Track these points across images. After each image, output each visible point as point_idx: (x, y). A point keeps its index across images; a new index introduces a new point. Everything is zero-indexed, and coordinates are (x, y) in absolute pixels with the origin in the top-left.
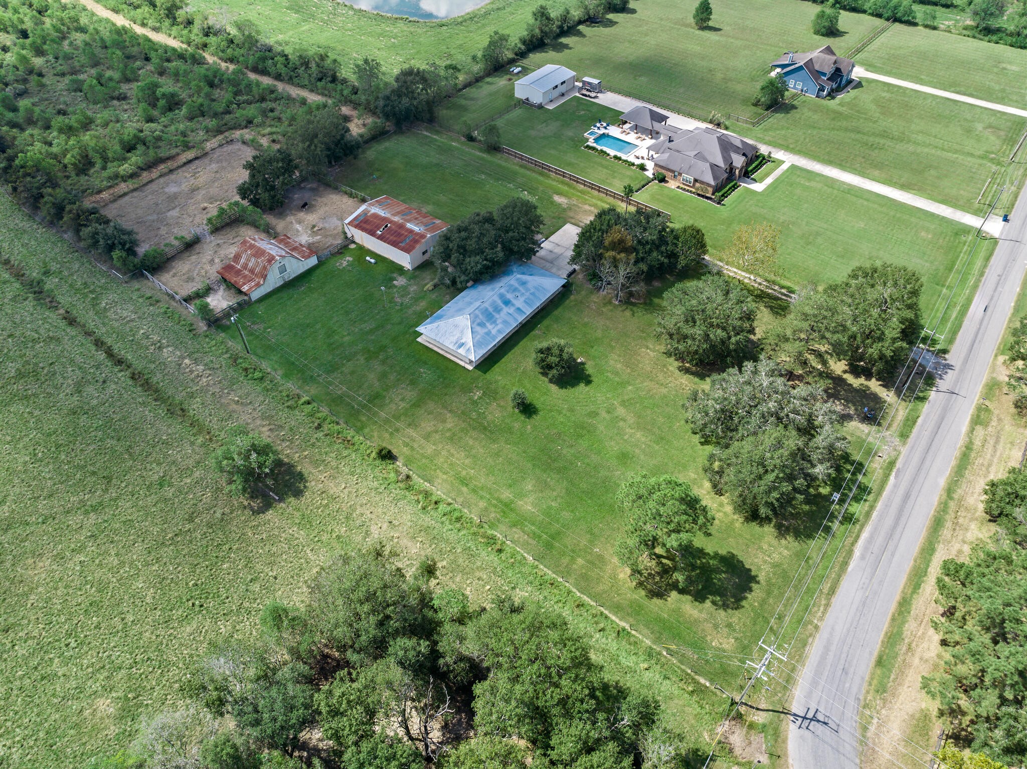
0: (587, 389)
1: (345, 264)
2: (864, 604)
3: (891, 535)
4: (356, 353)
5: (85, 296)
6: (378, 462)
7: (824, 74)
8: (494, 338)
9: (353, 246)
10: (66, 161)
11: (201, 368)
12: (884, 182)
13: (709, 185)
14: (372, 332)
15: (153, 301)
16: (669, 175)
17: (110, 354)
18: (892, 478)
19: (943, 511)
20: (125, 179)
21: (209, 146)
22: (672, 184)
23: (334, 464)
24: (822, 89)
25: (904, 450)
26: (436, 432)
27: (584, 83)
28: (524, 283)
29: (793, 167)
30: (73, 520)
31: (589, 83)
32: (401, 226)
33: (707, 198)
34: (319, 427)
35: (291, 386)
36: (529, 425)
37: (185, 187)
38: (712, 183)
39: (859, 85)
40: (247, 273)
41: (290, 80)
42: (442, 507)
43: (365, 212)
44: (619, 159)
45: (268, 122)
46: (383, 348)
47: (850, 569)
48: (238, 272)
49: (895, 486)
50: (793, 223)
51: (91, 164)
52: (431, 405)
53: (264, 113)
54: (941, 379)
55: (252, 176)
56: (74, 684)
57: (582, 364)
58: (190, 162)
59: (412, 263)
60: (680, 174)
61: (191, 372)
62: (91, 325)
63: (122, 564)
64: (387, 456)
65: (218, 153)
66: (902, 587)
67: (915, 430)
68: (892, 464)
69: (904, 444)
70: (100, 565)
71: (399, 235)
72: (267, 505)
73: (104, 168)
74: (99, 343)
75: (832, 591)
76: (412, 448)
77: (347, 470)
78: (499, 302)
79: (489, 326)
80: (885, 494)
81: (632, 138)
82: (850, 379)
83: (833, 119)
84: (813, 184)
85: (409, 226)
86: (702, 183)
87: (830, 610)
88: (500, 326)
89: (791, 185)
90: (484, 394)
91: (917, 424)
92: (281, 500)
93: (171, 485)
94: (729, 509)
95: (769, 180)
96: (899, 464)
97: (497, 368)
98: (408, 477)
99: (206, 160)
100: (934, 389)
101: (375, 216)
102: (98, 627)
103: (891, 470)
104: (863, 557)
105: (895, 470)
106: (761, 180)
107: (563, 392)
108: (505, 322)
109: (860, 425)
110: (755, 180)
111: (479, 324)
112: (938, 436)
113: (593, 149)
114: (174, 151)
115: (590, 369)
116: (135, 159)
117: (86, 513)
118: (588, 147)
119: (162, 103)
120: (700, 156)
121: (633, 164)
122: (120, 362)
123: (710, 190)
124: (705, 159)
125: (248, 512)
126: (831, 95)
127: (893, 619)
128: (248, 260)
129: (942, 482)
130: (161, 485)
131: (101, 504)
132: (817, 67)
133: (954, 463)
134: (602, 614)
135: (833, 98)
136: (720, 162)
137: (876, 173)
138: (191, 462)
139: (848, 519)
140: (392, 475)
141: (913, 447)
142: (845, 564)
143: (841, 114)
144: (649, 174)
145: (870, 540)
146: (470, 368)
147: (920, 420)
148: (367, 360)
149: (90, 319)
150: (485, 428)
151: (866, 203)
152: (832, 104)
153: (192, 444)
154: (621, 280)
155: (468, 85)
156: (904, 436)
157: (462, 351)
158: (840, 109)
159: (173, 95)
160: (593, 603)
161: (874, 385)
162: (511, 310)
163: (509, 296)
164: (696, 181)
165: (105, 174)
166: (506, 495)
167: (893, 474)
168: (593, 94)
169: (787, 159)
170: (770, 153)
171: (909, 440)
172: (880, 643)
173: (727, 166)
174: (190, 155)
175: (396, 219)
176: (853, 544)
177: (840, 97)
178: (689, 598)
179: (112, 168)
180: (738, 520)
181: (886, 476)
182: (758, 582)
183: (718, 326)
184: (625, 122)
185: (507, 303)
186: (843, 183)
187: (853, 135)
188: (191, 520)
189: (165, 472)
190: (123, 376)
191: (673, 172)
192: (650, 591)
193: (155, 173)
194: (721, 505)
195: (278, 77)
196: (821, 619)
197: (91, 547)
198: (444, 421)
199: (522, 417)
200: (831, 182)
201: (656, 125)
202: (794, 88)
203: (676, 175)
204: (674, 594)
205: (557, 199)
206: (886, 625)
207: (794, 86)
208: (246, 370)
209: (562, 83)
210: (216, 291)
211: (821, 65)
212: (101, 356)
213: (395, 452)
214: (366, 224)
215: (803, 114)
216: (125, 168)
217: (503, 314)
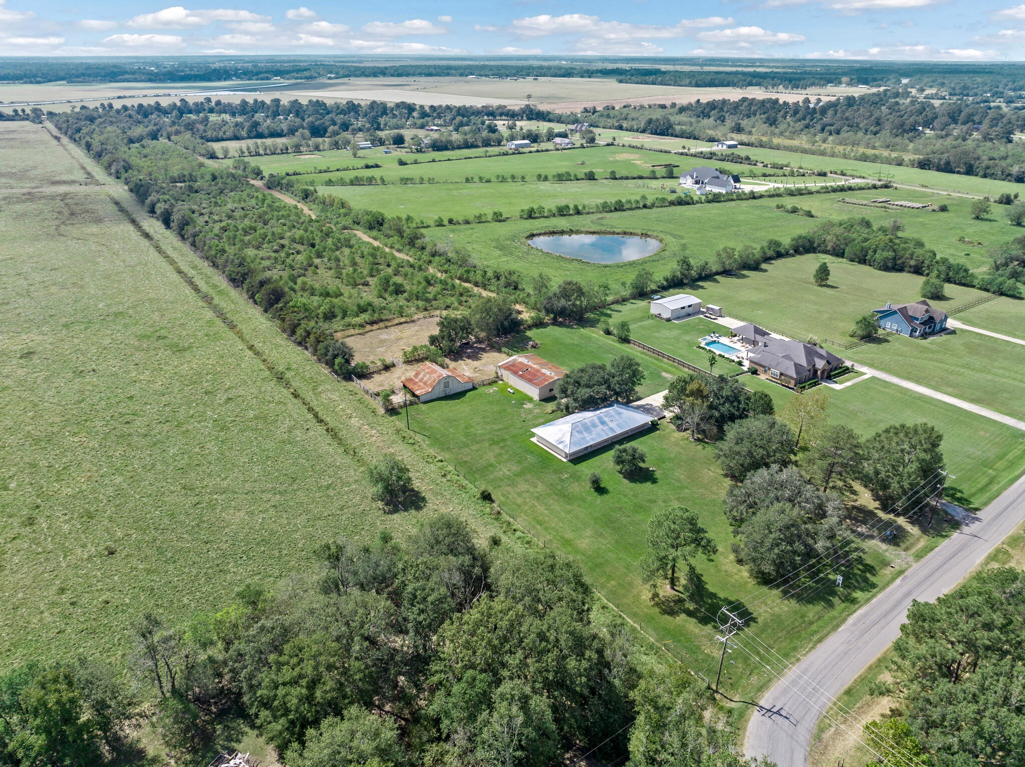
0: (652, 486)
1: (491, 391)
2: (846, 653)
3: (885, 616)
4: (483, 441)
5: (310, 384)
6: (479, 501)
7: (917, 319)
8: (587, 442)
9: (501, 382)
10: (319, 311)
11: (374, 432)
12: (955, 396)
13: (792, 378)
14: (499, 430)
15: (352, 393)
16: (760, 369)
17: (316, 416)
18: (898, 581)
20: (354, 327)
21: (415, 317)
22: (762, 377)
23: (448, 497)
24: (914, 330)
25: (916, 565)
26: (528, 492)
27: (708, 309)
28: (619, 414)
29: (873, 378)
30: (265, 497)
31: (712, 309)
32: (538, 371)
33: (790, 388)
34: (445, 476)
35: (432, 452)
36: (599, 499)
37: (393, 337)
38: (795, 376)
39: (953, 332)
40: (421, 384)
41: (484, 287)
42: (518, 534)
43: (514, 360)
44: (723, 357)
45: (461, 308)
46: (504, 440)
47: (840, 629)
48: (415, 383)
50: (861, 412)
51: (334, 316)
52: (528, 476)
53: (460, 303)
54: (967, 526)
55: (441, 331)
56: (239, 578)
57: (653, 471)
58: (401, 323)
59: (540, 395)
60: (769, 369)
61: (366, 433)
62: (308, 399)
63: (289, 524)
64: (486, 497)
65: (421, 321)
66: (885, 649)
67: (930, 555)
68: (901, 572)
69: (917, 561)
70: (275, 522)
71: (535, 375)
72: (395, 511)
73: (343, 318)
74: (310, 409)
75: (820, 640)
76: (507, 498)
77: (456, 501)
78: (597, 421)
79: (585, 434)
80: (888, 590)
81: (738, 346)
82: (881, 514)
83: (921, 352)
84: (888, 390)
85: (543, 371)
86: (786, 376)
87: (813, 651)
88: (593, 436)
89: (868, 389)
90: (571, 476)
91: (934, 551)
92: (406, 510)
93: (334, 489)
94: (746, 574)
95: (848, 384)
96: (908, 573)
97: (584, 464)
98: (499, 513)
99: (412, 324)
100: (958, 531)
101: (521, 363)
102: (263, 552)
103: (899, 576)
104: (854, 624)
105: (902, 576)
106: (841, 383)
107: (633, 485)
108: (598, 435)
109: (880, 544)
110: (836, 382)
111: (578, 432)
112: (952, 561)
113: (703, 348)
114: (391, 317)
115: (657, 475)
116: (365, 317)
117: (275, 494)
118: (700, 347)
119: (392, 288)
120: (787, 357)
121: (733, 361)
122: (321, 421)
123: (793, 382)
124: (791, 360)
125: (381, 512)
126: (924, 336)
127: (870, 668)
128: (424, 376)
130: (328, 488)
131: (285, 491)
132: (910, 313)
134: (620, 616)
135: (925, 338)
136: (803, 362)
137: (950, 390)
138: (351, 480)
139: (850, 600)
140: (488, 510)
141: (924, 565)
142: (838, 626)
143: (929, 349)
144: (745, 369)
146: (565, 460)
147: (936, 549)
148: (490, 445)
149: (309, 396)
150: (565, 496)
151: (933, 407)
152: (924, 342)
153: (355, 470)
154: (696, 420)
155: (616, 302)
156: (919, 557)
157: (561, 446)
158: (930, 346)
159: (401, 285)
160: (615, 609)
161: (901, 521)
162: (605, 428)
163: (606, 419)
164: (781, 374)
165: (342, 323)
166: (569, 535)
167: (900, 578)
168: (713, 317)
169: (868, 372)
170: (853, 366)
171: (923, 560)
172: (853, 680)
173: (810, 367)
174: (403, 320)
175: (535, 366)
176: (848, 615)
177: (931, 339)
178: (694, 620)
179: (347, 320)
180: (752, 582)
181: (893, 579)
182: (757, 622)
183: (761, 447)
184: (735, 336)
185: (603, 423)
186: (917, 393)
187: (936, 364)
188: (342, 509)
189: (332, 482)
190: (321, 429)
191: (764, 367)
192: (664, 610)
193: (375, 327)
194: (740, 571)
195: (476, 284)
196: (804, 655)
197: (272, 512)
198: (536, 487)
199: (596, 494)
200: (905, 391)
201: (758, 337)
202: (891, 328)
203: (766, 369)
204: (683, 616)
205: (664, 374)
206: (863, 670)
207: (889, 326)
208: (404, 437)
209: (690, 306)
210: (397, 394)
211: (914, 312)
212: (310, 416)
213: (493, 497)
214: (513, 368)
215: (894, 345)
216: (358, 320)
217: (597, 429)
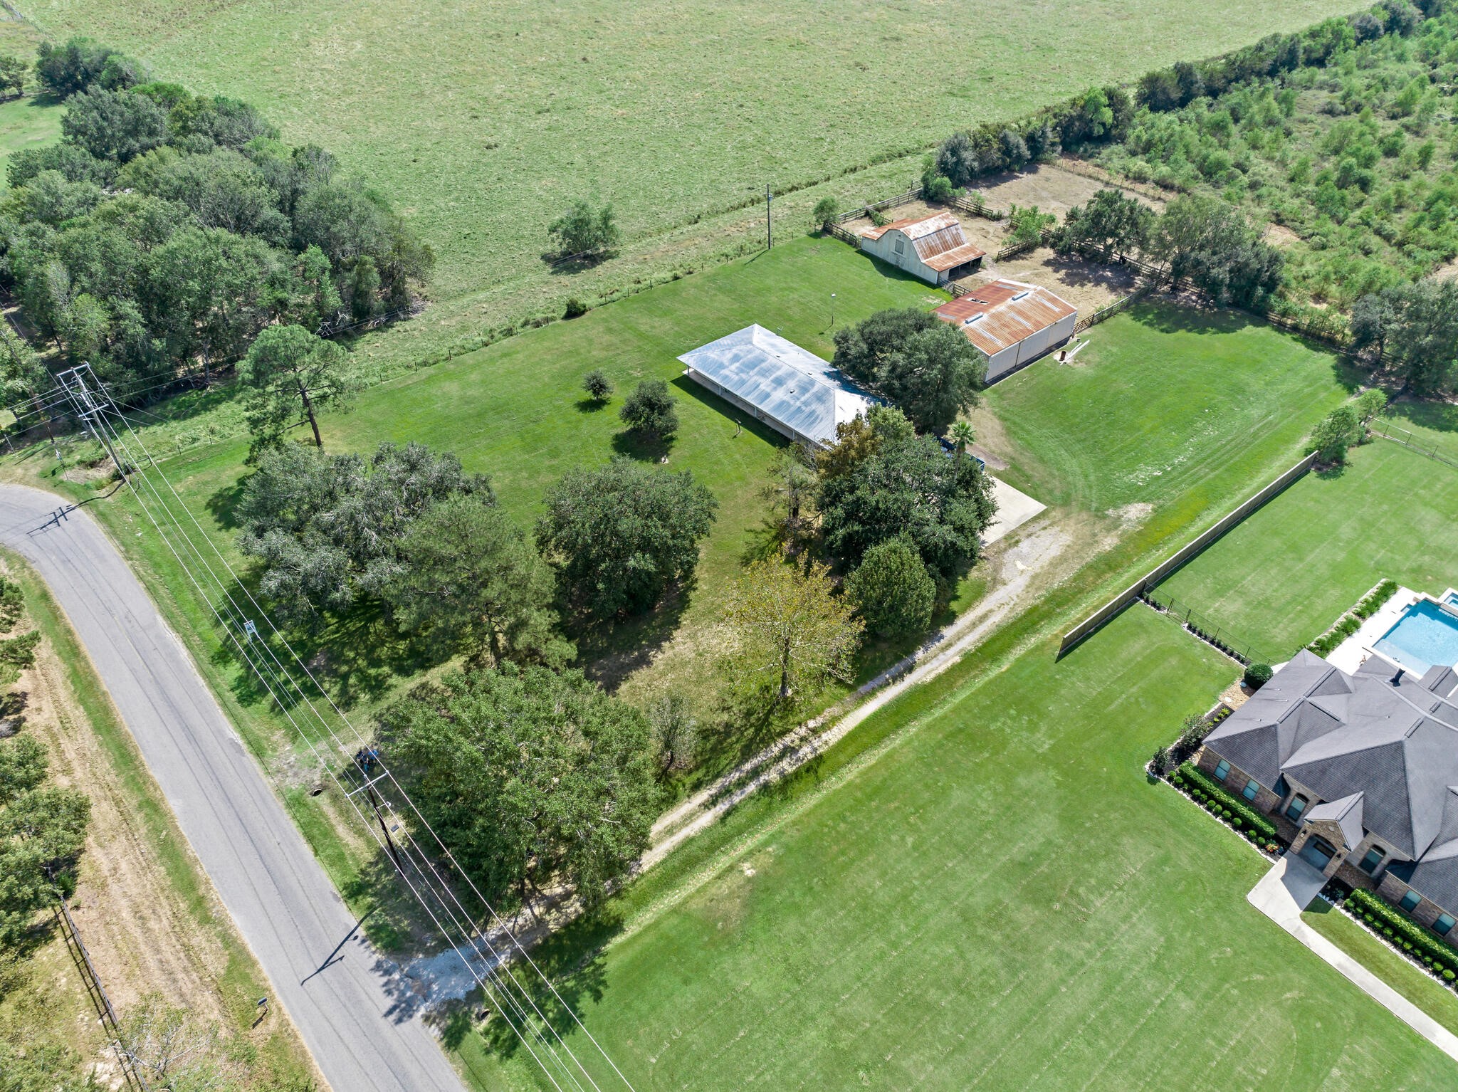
2: (109, 610)
3: (157, 682)
18: (235, 735)
19: (133, 778)
25: (269, 782)
49: (219, 733)
54: (378, 966)
68: (259, 753)
69: (279, 791)
91: (303, 840)
96: (251, 760)
100: (361, 932)
103: (249, 743)
105: (245, 747)
129: (174, 805)
133: (191, 849)
139: (223, 656)
141: (264, 801)
142: (169, 617)
145: (173, 655)
147: (307, 849)
167: (241, 742)
171: (281, 804)
181: (244, 733)
